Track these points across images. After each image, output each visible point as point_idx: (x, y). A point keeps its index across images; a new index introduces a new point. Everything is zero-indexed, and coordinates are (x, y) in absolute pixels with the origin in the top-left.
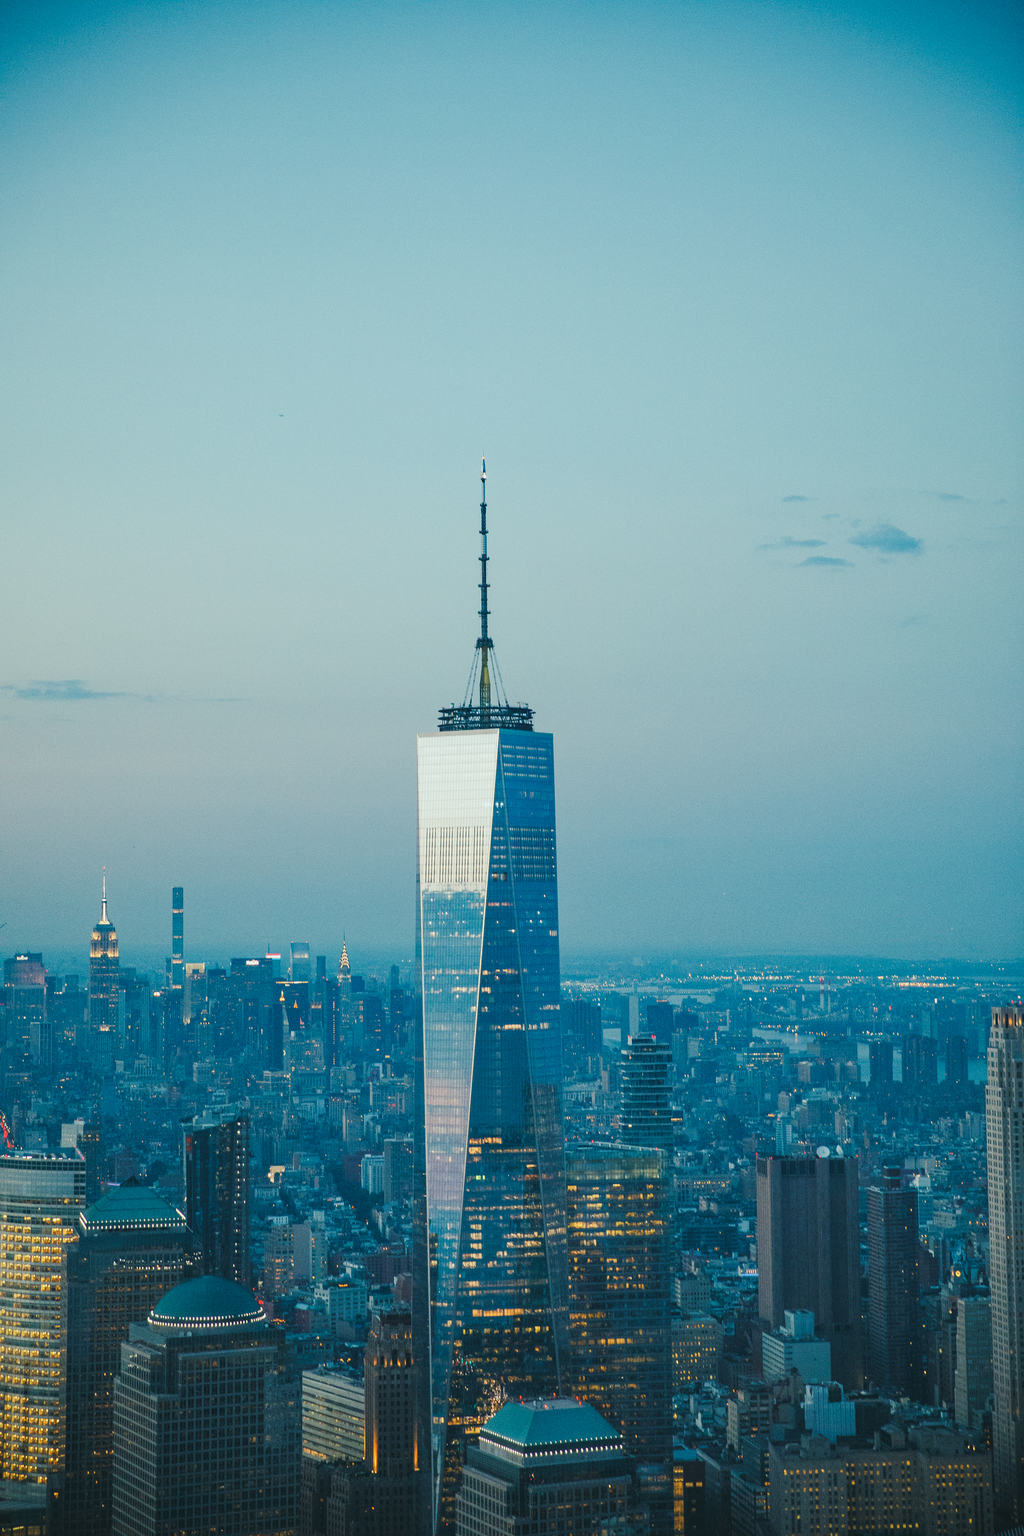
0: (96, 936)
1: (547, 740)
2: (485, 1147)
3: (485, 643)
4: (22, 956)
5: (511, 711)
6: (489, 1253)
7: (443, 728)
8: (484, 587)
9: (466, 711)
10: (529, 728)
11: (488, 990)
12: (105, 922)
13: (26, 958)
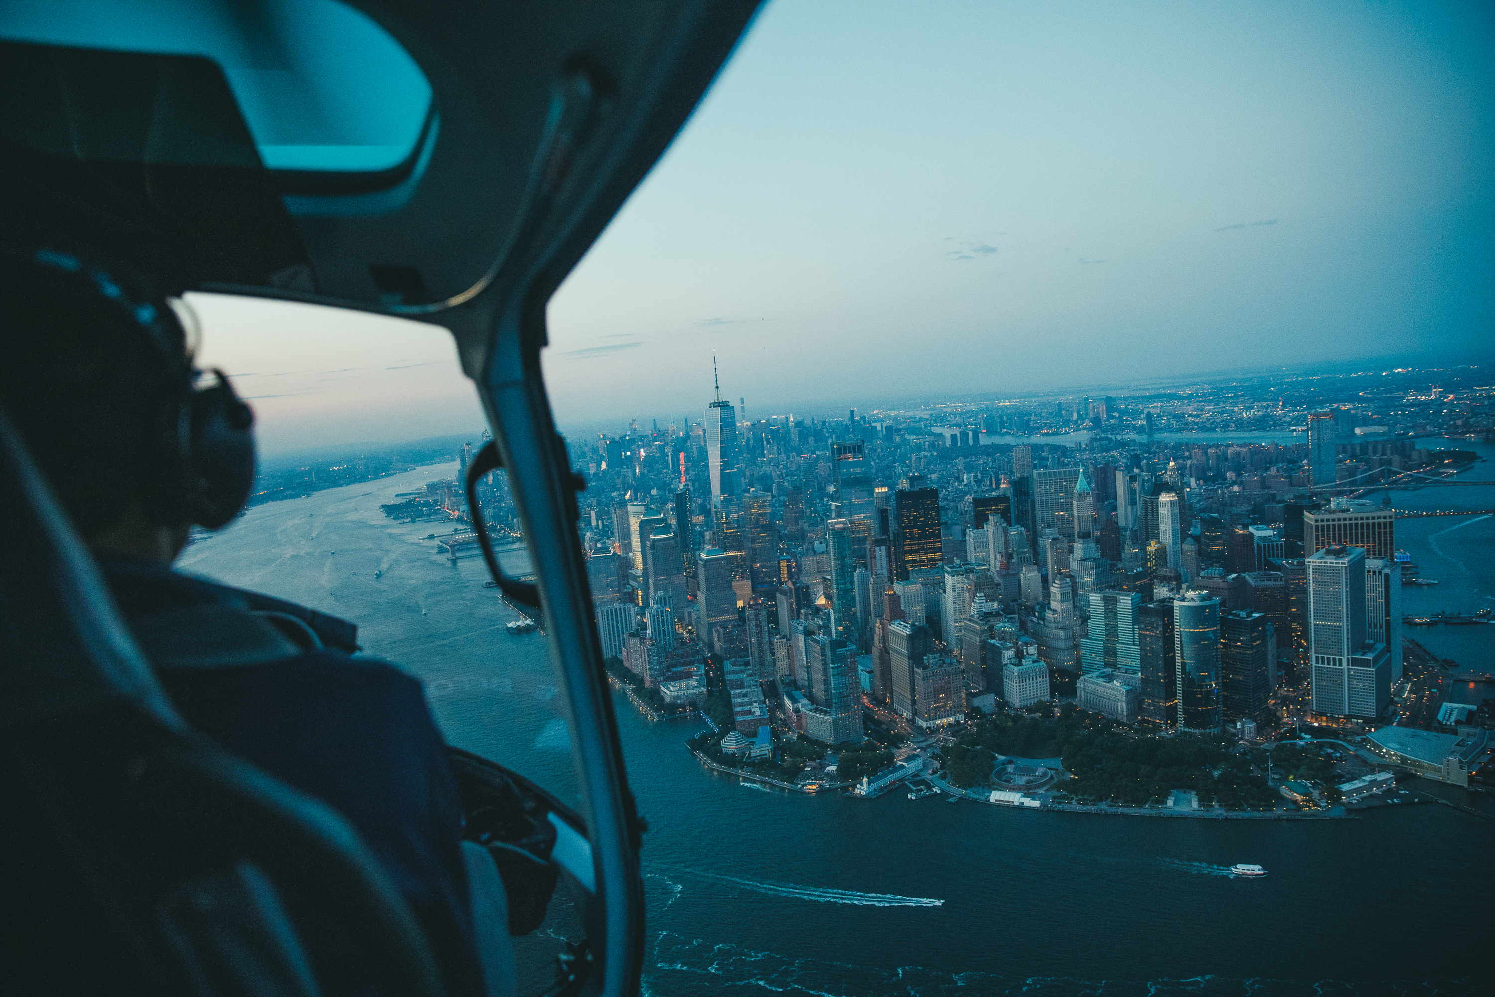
1: (732, 408)
3: (717, 387)
5: (724, 403)
6: (727, 519)
8: (716, 375)
9: (714, 404)
10: (728, 406)
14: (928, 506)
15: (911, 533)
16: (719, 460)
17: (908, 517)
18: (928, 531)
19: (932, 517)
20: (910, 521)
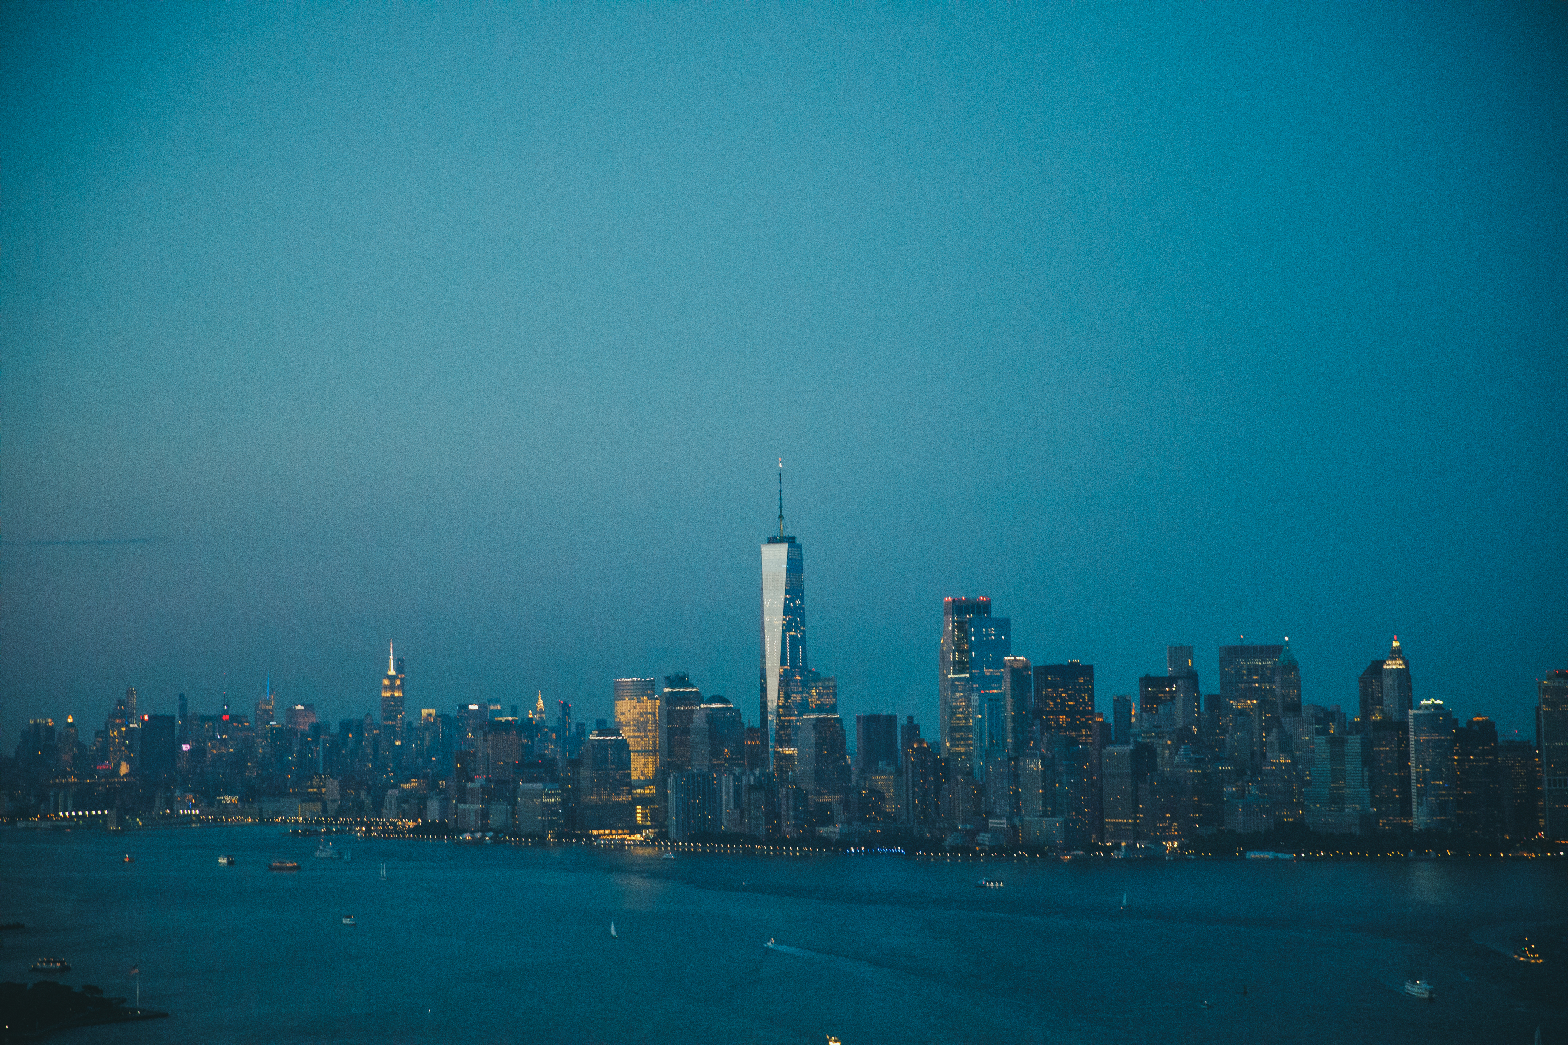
0: (386, 682)
1: (800, 547)
2: (785, 670)
3: (781, 517)
4: (299, 706)
5: (789, 537)
6: (786, 701)
7: (768, 543)
8: (781, 499)
9: (775, 538)
10: (795, 542)
11: (785, 622)
12: (392, 672)
13: (302, 708)
14: (1079, 686)
15: (1057, 721)
16: (781, 616)
17: (1053, 700)
18: (1079, 720)
19: (1084, 702)
20: (1056, 704)
